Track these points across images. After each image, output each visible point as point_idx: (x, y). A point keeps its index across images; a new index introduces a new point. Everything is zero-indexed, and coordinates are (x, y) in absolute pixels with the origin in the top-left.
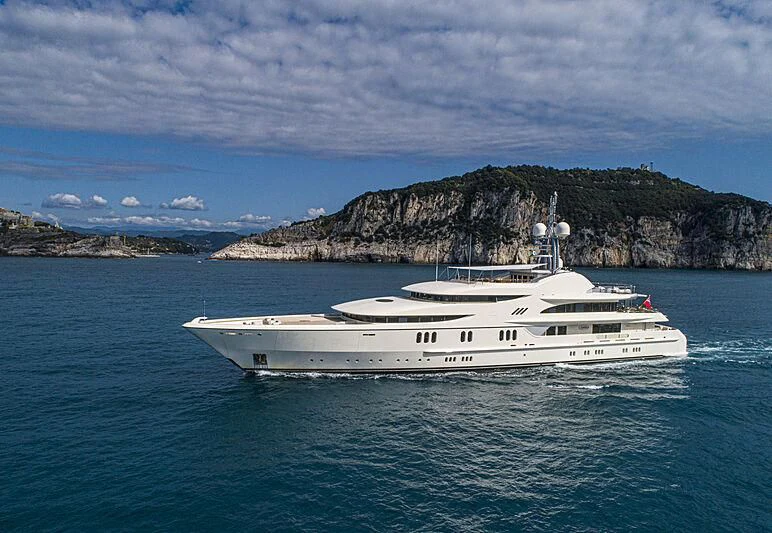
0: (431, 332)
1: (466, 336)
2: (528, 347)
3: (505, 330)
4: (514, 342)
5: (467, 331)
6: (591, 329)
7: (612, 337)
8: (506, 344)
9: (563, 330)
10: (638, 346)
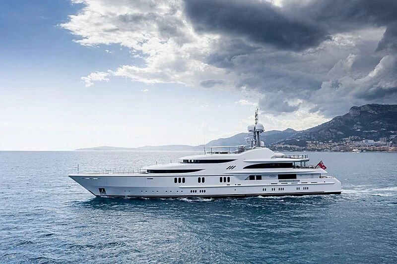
0: (182, 178)
1: (201, 180)
2: (237, 185)
3: (223, 177)
4: (229, 183)
5: (201, 177)
6: (277, 177)
7: (290, 182)
8: (224, 184)
9: (259, 178)
10: (307, 186)
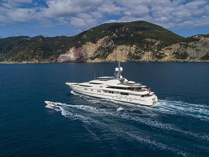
0: (86, 88)
1: (92, 90)
2: (103, 94)
6: (120, 93)
7: (124, 96)
8: (99, 93)
9: (113, 92)
10: (131, 100)
